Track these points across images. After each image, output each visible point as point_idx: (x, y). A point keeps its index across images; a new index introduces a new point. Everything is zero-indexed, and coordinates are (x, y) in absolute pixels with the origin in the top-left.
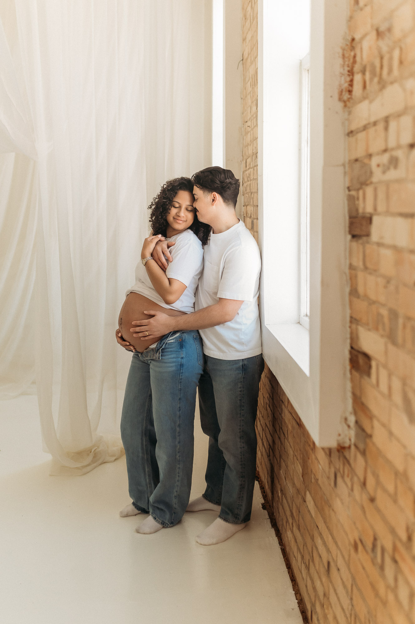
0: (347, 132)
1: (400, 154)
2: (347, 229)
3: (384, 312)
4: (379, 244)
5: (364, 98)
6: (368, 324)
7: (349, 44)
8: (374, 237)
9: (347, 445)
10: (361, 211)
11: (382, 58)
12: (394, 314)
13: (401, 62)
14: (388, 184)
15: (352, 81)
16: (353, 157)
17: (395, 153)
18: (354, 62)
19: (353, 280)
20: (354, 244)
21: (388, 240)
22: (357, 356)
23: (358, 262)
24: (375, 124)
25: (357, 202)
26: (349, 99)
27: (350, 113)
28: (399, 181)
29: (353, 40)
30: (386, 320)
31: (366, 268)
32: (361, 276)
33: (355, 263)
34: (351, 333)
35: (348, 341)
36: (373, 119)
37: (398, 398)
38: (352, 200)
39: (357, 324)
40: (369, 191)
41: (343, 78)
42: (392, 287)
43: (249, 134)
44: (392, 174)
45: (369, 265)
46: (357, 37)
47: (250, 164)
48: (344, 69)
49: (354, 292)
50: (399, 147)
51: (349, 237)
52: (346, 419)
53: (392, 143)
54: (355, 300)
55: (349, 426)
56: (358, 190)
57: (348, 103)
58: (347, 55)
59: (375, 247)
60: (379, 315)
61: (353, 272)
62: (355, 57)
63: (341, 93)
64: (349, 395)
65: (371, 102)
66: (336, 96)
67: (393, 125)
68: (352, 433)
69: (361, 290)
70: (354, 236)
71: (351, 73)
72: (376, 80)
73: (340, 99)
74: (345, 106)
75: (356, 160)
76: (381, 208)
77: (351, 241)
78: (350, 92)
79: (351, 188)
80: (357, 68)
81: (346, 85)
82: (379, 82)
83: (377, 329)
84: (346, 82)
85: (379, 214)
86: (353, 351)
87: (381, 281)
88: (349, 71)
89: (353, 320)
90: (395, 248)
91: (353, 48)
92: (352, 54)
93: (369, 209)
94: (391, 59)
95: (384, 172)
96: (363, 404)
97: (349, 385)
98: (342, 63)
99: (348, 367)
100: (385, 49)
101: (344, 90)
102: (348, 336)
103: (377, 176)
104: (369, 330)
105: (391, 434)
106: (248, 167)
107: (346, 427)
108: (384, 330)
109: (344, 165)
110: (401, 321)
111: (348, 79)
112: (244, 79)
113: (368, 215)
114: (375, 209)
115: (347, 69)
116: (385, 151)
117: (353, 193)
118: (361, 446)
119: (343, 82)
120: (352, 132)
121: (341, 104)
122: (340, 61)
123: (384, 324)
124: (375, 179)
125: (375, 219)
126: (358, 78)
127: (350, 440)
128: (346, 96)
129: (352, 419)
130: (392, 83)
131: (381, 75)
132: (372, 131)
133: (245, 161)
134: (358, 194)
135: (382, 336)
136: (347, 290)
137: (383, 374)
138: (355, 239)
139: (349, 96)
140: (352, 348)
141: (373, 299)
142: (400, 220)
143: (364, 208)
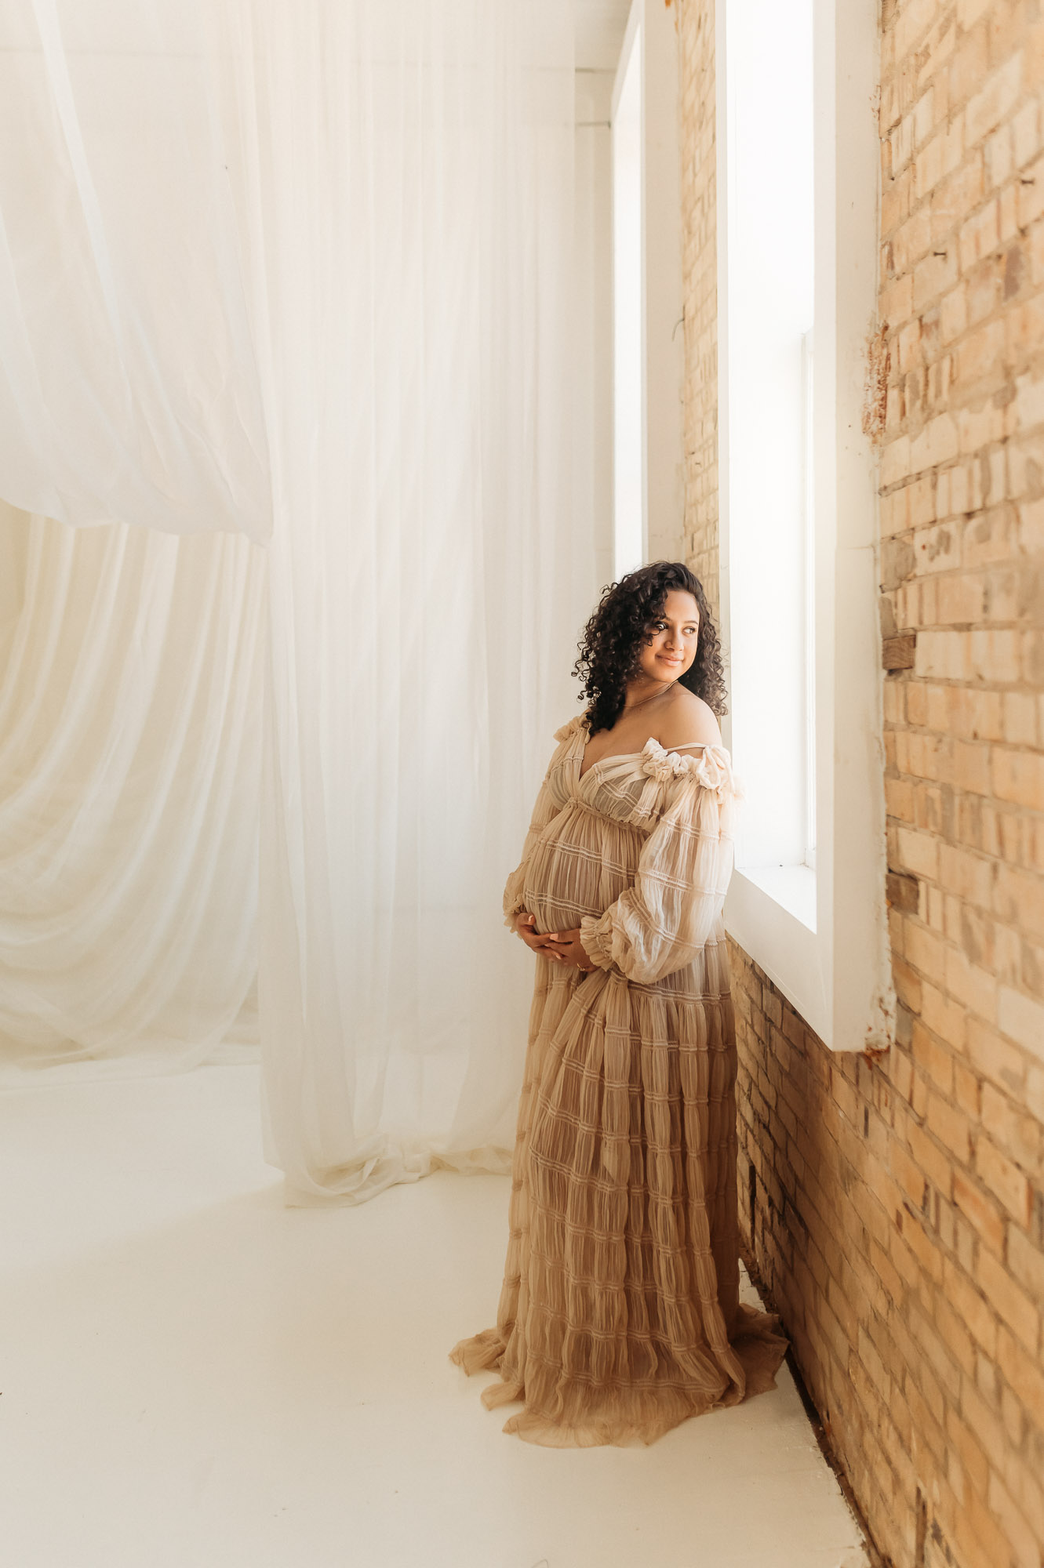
0: (878, 488)
1: (952, 528)
2: (881, 661)
3: (935, 793)
4: (927, 680)
5: (904, 432)
6: (913, 821)
7: (879, 332)
8: (920, 670)
9: (883, 1047)
10: (900, 625)
11: (927, 369)
12: (948, 791)
13: (952, 382)
14: (937, 577)
15: (884, 399)
16: (889, 533)
17: (946, 527)
18: (888, 368)
19: (890, 746)
20: (892, 685)
21: (938, 672)
22: (897, 883)
23: (896, 717)
24: (919, 477)
25: (894, 611)
26: (880, 431)
27: (882, 455)
28: (952, 572)
29: (886, 328)
30: (938, 806)
31: (909, 723)
32: (901, 737)
33: (892, 719)
34: (889, 845)
35: (884, 859)
36: (915, 471)
37: (955, 932)
38: (887, 608)
39: (899, 826)
40: (912, 589)
41: (870, 393)
42: (944, 748)
43: (699, 479)
44: (943, 562)
45: (913, 718)
46: (893, 324)
47: (701, 544)
48: (871, 378)
49: (892, 771)
50: (950, 517)
51: (884, 673)
52: (881, 1000)
53: (941, 513)
54: (893, 782)
55: (886, 1013)
56: (896, 589)
57: (878, 436)
58: (876, 354)
59: (921, 685)
60: (929, 799)
61: (891, 734)
62: (888, 358)
63: (866, 420)
64: (887, 956)
65: (912, 440)
66: (858, 425)
67: (942, 480)
68: (892, 1023)
69: (902, 764)
70: (891, 672)
71: (883, 385)
72: (919, 403)
73: (866, 431)
74: (875, 442)
75: (894, 538)
76: (928, 620)
77: (886, 680)
78: (882, 417)
79: (884, 587)
80: (892, 378)
81: (876, 405)
82: (923, 409)
83: (925, 825)
84: (875, 400)
85: (924, 630)
86: (892, 875)
87: (930, 741)
88: (879, 382)
89: (892, 820)
90: (948, 683)
91: (885, 343)
92: (885, 352)
93: (912, 623)
94: (939, 372)
95: (932, 559)
96: (907, 963)
97: (886, 938)
98: (869, 367)
99: (884, 907)
100: (931, 355)
101: (872, 414)
102: (884, 850)
103: (923, 566)
104: (915, 830)
105: (947, 994)
106: (696, 550)
107: (882, 1015)
108: (935, 824)
109: (873, 547)
110: (957, 800)
111: (880, 395)
112: (688, 362)
113: (911, 632)
114: (921, 622)
115: (876, 377)
116: (934, 522)
117: (889, 595)
118: (905, 1041)
119: (870, 400)
120: (885, 488)
121: (869, 439)
122: (866, 363)
123: (935, 812)
124: (919, 571)
125: (921, 638)
126: (893, 395)
127: (889, 1037)
128: (875, 425)
129: (891, 999)
130: (941, 413)
131: (925, 396)
132: (914, 487)
133: (689, 538)
134: (896, 597)
135: (933, 834)
136: (883, 767)
137: (935, 895)
138: (894, 676)
139: (881, 426)
140: (890, 871)
141: (920, 773)
142: (954, 635)
143: (905, 620)
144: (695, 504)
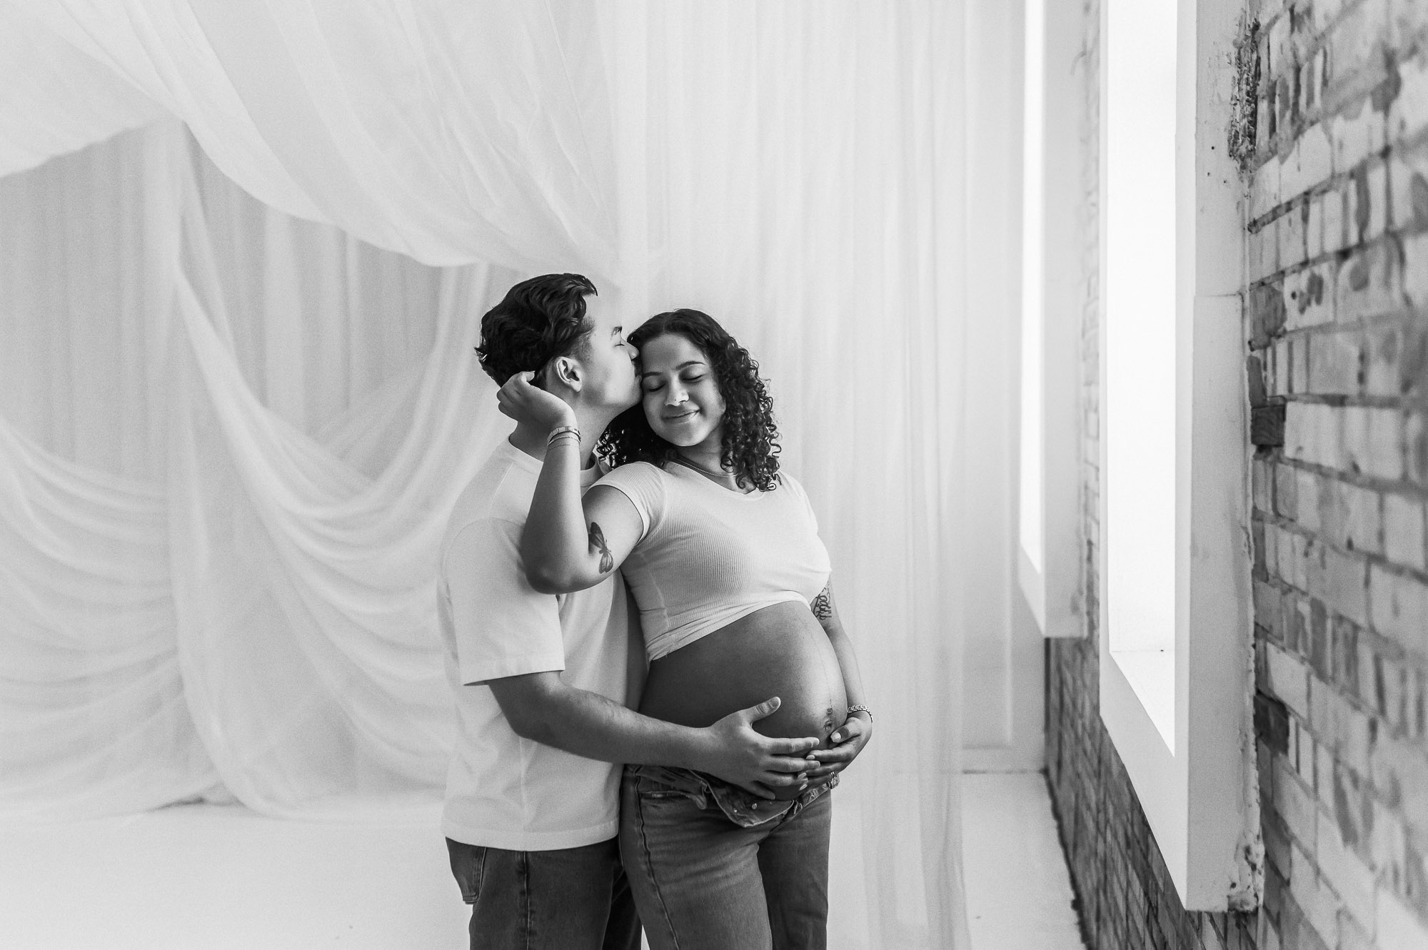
0: (1247, 222)
1: (1324, 270)
2: (1250, 432)
3: (1305, 608)
4: (1297, 463)
5: (1273, 152)
6: (1281, 638)
7: (1249, 34)
8: (1289, 451)
9: (1250, 908)
10: (1269, 393)
11: (1298, 70)
12: (1319, 610)
13: (1325, 83)
14: (1308, 332)
15: (1254, 114)
16: (1257, 278)
17: (1316, 270)
18: (1258, 75)
19: (1259, 537)
20: (1260, 463)
21: (1308, 456)
22: (1266, 710)
23: (1265, 506)
24: (1289, 206)
25: (1264, 374)
26: (1251, 152)
27: (1251, 182)
28: (1325, 328)
29: (1257, 27)
30: (1308, 627)
31: (1278, 515)
32: (1269, 528)
33: (1261, 507)
34: (1257, 660)
35: (1253, 677)
36: (1285, 199)
37: (1327, 793)
38: (1256, 369)
39: (1267, 640)
40: (1281, 347)
41: (1238, 108)
42: (1315, 555)
44: (1316, 314)
45: (1283, 510)
46: (1263, 21)
47: (1095, 290)
48: (1240, 90)
49: (1260, 572)
50: (1323, 257)
51: (1252, 449)
52: (1248, 850)
53: (1313, 252)
54: (1261, 584)
55: (1254, 867)
56: (1265, 347)
57: (1248, 160)
58: (1245, 60)
59: (1291, 469)
60: (1298, 614)
61: (1258, 524)
62: (1258, 64)
63: (1233, 140)
64: (1254, 796)
65: (1283, 160)
66: (1224, 148)
67: (1314, 209)
68: (1260, 881)
69: (1270, 563)
70: (1260, 448)
71: (1253, 98)
72: (1288, 114)
73: (1232, 153)
74: (1243, 167)
75: (1262, 284)
76: (1298, 388)
77: (1255, 458)
78: (1252, 137)
79: (1253, 343)
80: (1262, 87)
81: (1245, 122)
82: (1293, 120)
83: (1295, 648)
84: (1244, 116)
85: (1294, 400)
86: (1260, 699)
87: (1299, 541)
88: (1248, 93)
89: (1262, 632)
90: (1320, 471)
91: (1255, 46)
92: (1255, 57)
93: (1282, 390)
94: (1311, 72)
95: (1302, 310)
96: (1276, 814)
97: (1254, 774)
98: (1237, 76)
99: (1253, 734)
100: (1302, 52)
101: (1241, 133)
102: (1252, 666)
103: (1294, 320)
104: (1283, 649)
105: (1318, 872)
107: (1249, 870)
108: (1306, 649)
109: (1242, 294)
110: (1329, 624)
111: (1248, 110)
112: (1087, 98)
113: (1281, 402)
114: (1290, 390)
115: (1246, 88)
116: (1305, 264)
117: (1257, 354)
118: (1274, 909)
119: (1238, 116)
120: (1255, 222)
121: (1236, 164)
122: (1233, 72)
123: (1305, 633)
124: (1289, 325)
125: (1290, 407)
126: (1263, 107)
127: (1256, 896)
128: (1244, 146)
129: (1259, 850)
130: (1312, 123)
131: (1296, 104)
132: (1283, 220)
134: (1265, 355)
135: (1302, 660)
136: (1250, 565)
137: (1306, 740)
138: (1263, 454)
139: (1250, 147)
140: (1258, 692)
141: (1289, 580)
142: (1325, 410)
143: (1275, 386)
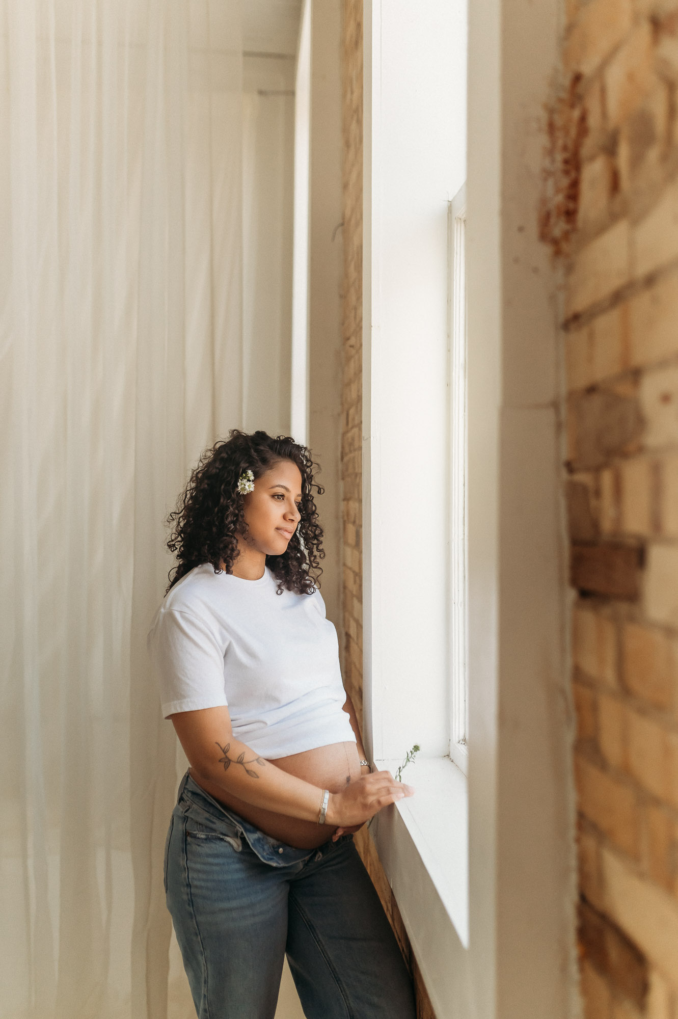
0: (561, 319)
2: (567, 574)
5: (615, 216)
7: (565, 90)
8: (655, 612)
10: (607, 525)
16: (582, 382)
20: (588, 618)
23: (599, 668)
24: (650, 281)
25: (593, 502)
26: (566, 235)
27: (570, 269)
29: (578, 78)
31: (626, 692)
33: (590, 666)
34: (582, 858)
35: (573, 879)
36: (642, 271)
38: (579, 498)
40: (635, 472)
41: (550, 183)
45: (637, 686)
46: (588, 68)
47: (353, 419)
48: (553, 161)
51: (573, 596)
56: (597, 470)
57: (563, 244)
58: (560, 122)
61: (585, 689)
62: (583, 119)
63: (545, 221)
66: (533, 229)
70: (585, 594)
71: (573, 163)
73: (544, 236)
74: (558, 253)
75: (592, 390)
77: (577, 606)
78: (570, 214)
79: (575, 465)
80: (590, 145)
81: (560, 198)
84: (558, 191)
85: (666, 542)
86: (587, 911)
88: (566, 162)
89: (588, 826)
91: (577, 99)
92: (576, 114)
93: (636, 524)
98: (548, 144)
99: (574, 952)
101: (554, 212)
102: (573, 863)
109: (555, 405)
111: (565, 182)
113: (633, 541)
114: (656, 526)
115: (559, 157)
117: (583, 478)
119: (550, 191)
120: (576, 317)
121: (546, 250)
122: (543, 140)
125: (657, 555)
126: (593, 171)
128: (559, 228)
134: (597, 479)
136: (569, 737)
138: (589, 602)
139: (568, 227)
140: (584, 901)
143: (619, 519)
144: (348, 384)
